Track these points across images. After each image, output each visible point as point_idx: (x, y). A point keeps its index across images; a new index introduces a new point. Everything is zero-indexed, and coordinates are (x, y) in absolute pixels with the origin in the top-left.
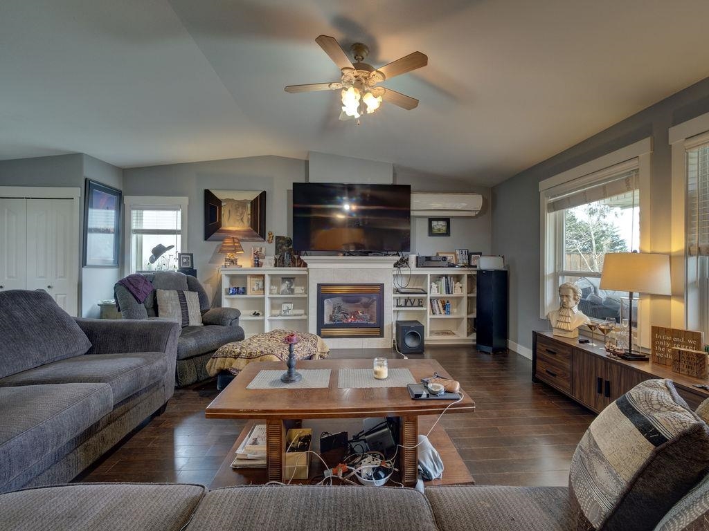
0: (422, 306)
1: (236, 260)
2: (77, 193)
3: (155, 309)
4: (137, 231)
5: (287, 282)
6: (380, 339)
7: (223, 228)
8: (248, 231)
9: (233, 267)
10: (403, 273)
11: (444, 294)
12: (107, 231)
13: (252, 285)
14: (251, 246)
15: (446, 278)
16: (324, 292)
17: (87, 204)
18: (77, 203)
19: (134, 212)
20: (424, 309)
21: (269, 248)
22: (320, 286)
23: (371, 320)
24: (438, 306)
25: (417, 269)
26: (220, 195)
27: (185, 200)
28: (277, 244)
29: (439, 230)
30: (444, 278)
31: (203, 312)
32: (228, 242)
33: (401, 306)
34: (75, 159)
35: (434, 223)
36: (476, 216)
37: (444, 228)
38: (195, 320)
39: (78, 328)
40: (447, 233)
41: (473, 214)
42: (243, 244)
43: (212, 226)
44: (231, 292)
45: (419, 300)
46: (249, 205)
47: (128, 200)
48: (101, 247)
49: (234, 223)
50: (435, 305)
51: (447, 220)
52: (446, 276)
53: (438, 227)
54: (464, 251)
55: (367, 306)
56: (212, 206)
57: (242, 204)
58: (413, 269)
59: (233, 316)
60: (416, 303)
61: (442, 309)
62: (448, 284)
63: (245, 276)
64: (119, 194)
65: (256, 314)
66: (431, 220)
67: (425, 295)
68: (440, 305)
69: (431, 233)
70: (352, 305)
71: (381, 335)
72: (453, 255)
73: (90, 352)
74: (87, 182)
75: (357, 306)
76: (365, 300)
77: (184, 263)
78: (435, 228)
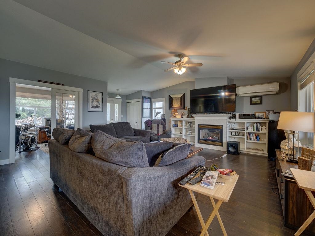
0: (243, 136)
1: (175, 116)
2: (141, 100)
3: (152, 129)
4: (154, 108)
5: (190, 123)
6: (222, 147)
7: (173, 106)
8: (180, 107)
9: (174, 118)
10: (232, 121)
11: (255, 131)
12: (147, 109)
13: (179, 124)
14: (180, 112)
15: (257, 124)
16: (201, 127)
17: (143, 102)
18: (141, 102)
19: (154, 103)
20: (244, 137)
21: (186, 112)
22: (199, 125)
23: (219, 139)
24: (253, 137)
25: (240, 119)
26: (172, 96)
27: (164, 99)
28: (188, 110)
29: (256, 102)
30: (255, 124)
31: (163, 131)
32: (173, 110)
33: (233, 135)
34: (140, 92)
35: (253, 99)
36: (277, 94)
37: (259, 101)
38: (161, 132)
39: (133, 130)
40: (261, 103)
41: (275, 93)
42: (178, 111)
43: (171, 106)
44: (174, 126)
45: (242, 133)
46: (180, 98)
47: (153, 100)
48: (146, 113)
49: (176, 105)
50: (252, 136)
51: (261, 97)
52: (257, 123)
53: (256, 100)
54: (271, 111)
55: (218, 134)
56: (171, 100)
57: (178, 98)
58: (238, 119)
59: (169, 132)
60: (241, 134)
61: (255, 138)
62: (258, 127)
63: (178, 121)
64: (150, 99)
65: (181, 133)
66: (251, 97)
67: (244, 131)
68: (255, 136)
69: (252, 103)
70: (213, 133)
71: (222, 146)
72: (264, 113)
73: (134, 136)
74: (143, 97)
75: (215, 134)
76: (217, 131)
77: (163, 117)
78: (254, 101)
